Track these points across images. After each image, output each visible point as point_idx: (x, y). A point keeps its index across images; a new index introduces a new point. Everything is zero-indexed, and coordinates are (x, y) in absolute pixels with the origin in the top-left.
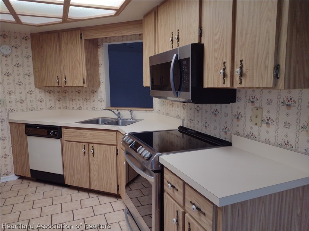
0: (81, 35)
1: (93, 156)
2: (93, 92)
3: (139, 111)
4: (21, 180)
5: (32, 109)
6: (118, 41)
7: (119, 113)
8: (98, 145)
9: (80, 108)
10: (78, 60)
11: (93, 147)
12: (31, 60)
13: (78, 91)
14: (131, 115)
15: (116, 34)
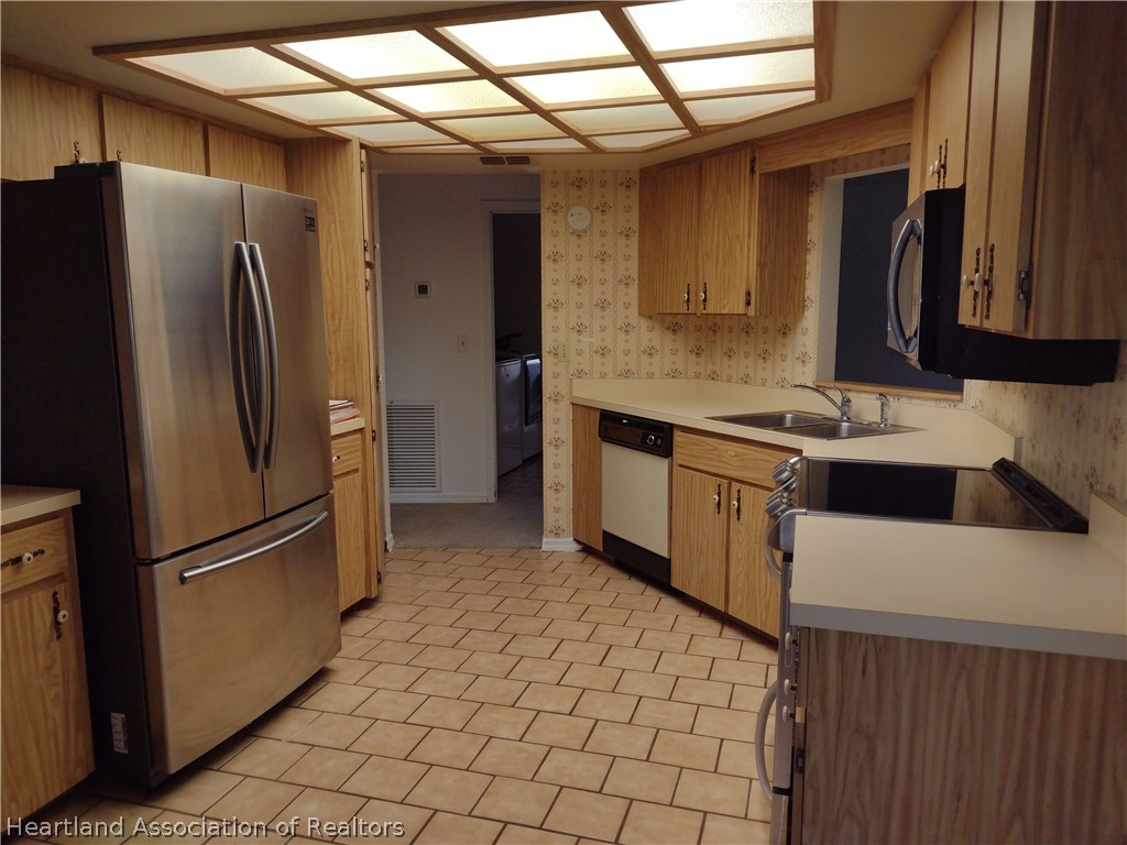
0: (753, 161)
1: (738, 519)
2: (785, 331)
3: (914, 401)
4: (582, 555)
5: (627, 374)
6: (869, 166)
7: (846, 401)
8: (752, 488)
9: (746, 380)
10: (739, 236)
11: (739, 491)
12: (635, 240)
13: (744, 327)
14: (883, 410)
15: (845, 148)
